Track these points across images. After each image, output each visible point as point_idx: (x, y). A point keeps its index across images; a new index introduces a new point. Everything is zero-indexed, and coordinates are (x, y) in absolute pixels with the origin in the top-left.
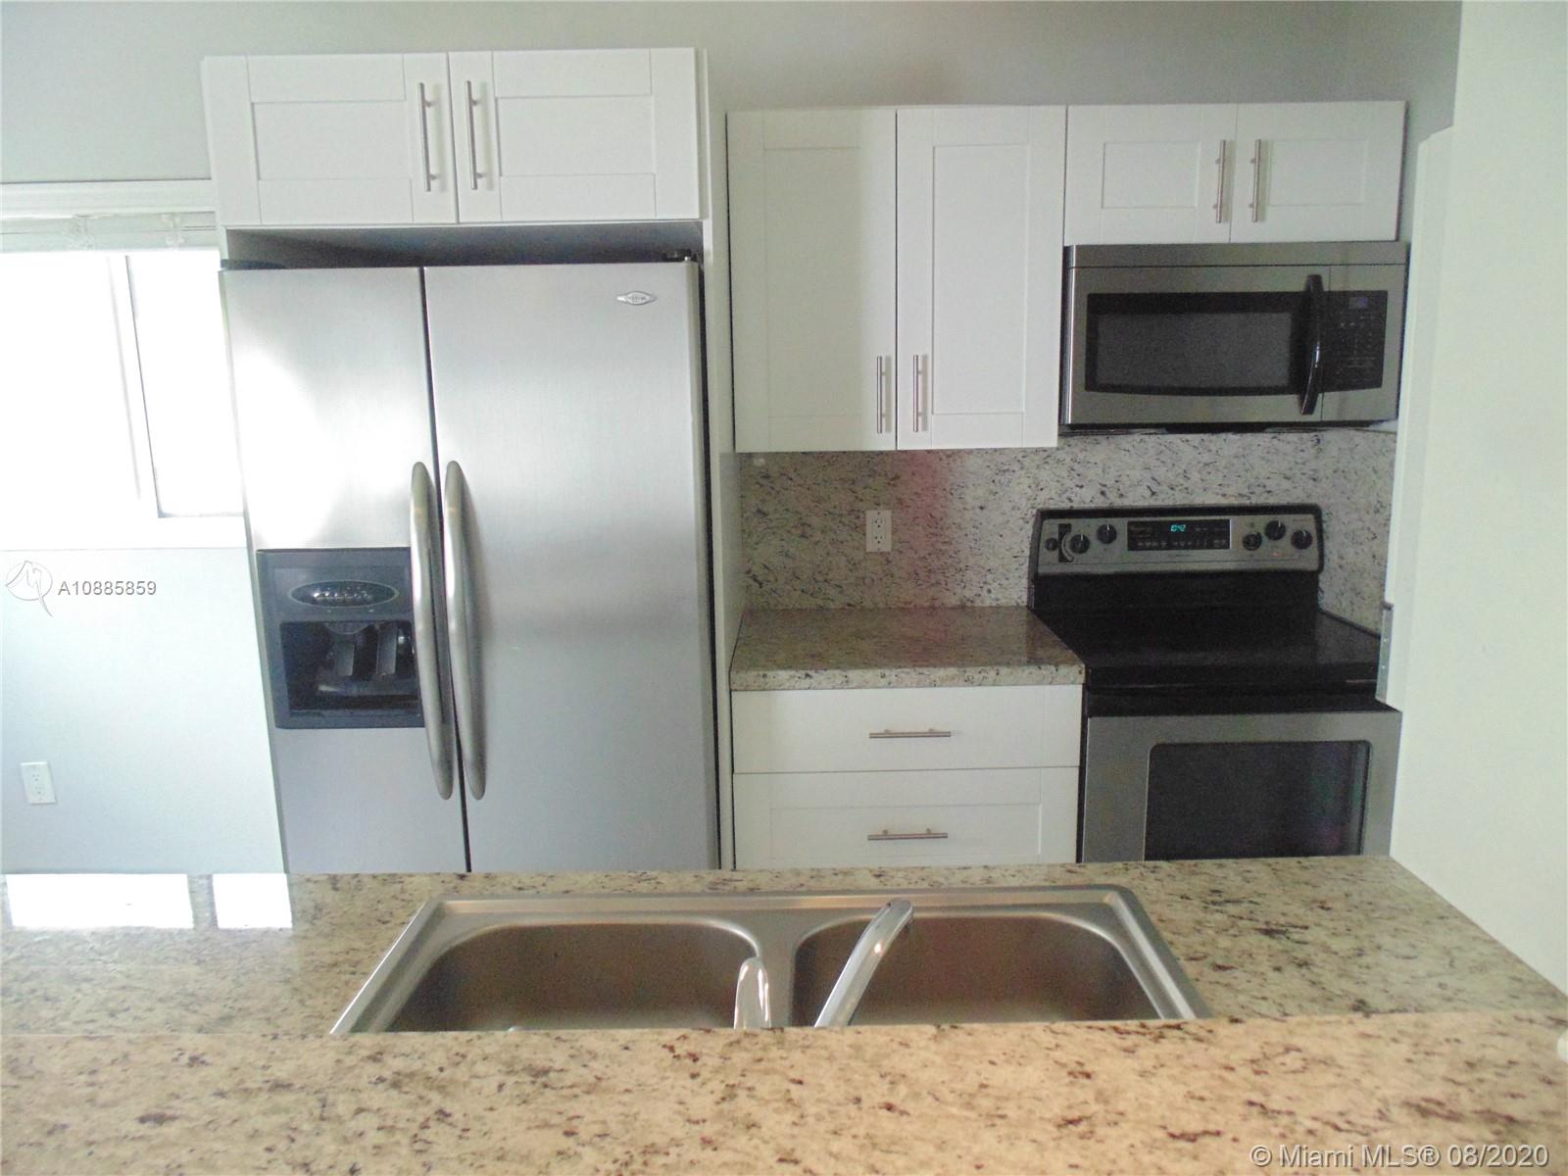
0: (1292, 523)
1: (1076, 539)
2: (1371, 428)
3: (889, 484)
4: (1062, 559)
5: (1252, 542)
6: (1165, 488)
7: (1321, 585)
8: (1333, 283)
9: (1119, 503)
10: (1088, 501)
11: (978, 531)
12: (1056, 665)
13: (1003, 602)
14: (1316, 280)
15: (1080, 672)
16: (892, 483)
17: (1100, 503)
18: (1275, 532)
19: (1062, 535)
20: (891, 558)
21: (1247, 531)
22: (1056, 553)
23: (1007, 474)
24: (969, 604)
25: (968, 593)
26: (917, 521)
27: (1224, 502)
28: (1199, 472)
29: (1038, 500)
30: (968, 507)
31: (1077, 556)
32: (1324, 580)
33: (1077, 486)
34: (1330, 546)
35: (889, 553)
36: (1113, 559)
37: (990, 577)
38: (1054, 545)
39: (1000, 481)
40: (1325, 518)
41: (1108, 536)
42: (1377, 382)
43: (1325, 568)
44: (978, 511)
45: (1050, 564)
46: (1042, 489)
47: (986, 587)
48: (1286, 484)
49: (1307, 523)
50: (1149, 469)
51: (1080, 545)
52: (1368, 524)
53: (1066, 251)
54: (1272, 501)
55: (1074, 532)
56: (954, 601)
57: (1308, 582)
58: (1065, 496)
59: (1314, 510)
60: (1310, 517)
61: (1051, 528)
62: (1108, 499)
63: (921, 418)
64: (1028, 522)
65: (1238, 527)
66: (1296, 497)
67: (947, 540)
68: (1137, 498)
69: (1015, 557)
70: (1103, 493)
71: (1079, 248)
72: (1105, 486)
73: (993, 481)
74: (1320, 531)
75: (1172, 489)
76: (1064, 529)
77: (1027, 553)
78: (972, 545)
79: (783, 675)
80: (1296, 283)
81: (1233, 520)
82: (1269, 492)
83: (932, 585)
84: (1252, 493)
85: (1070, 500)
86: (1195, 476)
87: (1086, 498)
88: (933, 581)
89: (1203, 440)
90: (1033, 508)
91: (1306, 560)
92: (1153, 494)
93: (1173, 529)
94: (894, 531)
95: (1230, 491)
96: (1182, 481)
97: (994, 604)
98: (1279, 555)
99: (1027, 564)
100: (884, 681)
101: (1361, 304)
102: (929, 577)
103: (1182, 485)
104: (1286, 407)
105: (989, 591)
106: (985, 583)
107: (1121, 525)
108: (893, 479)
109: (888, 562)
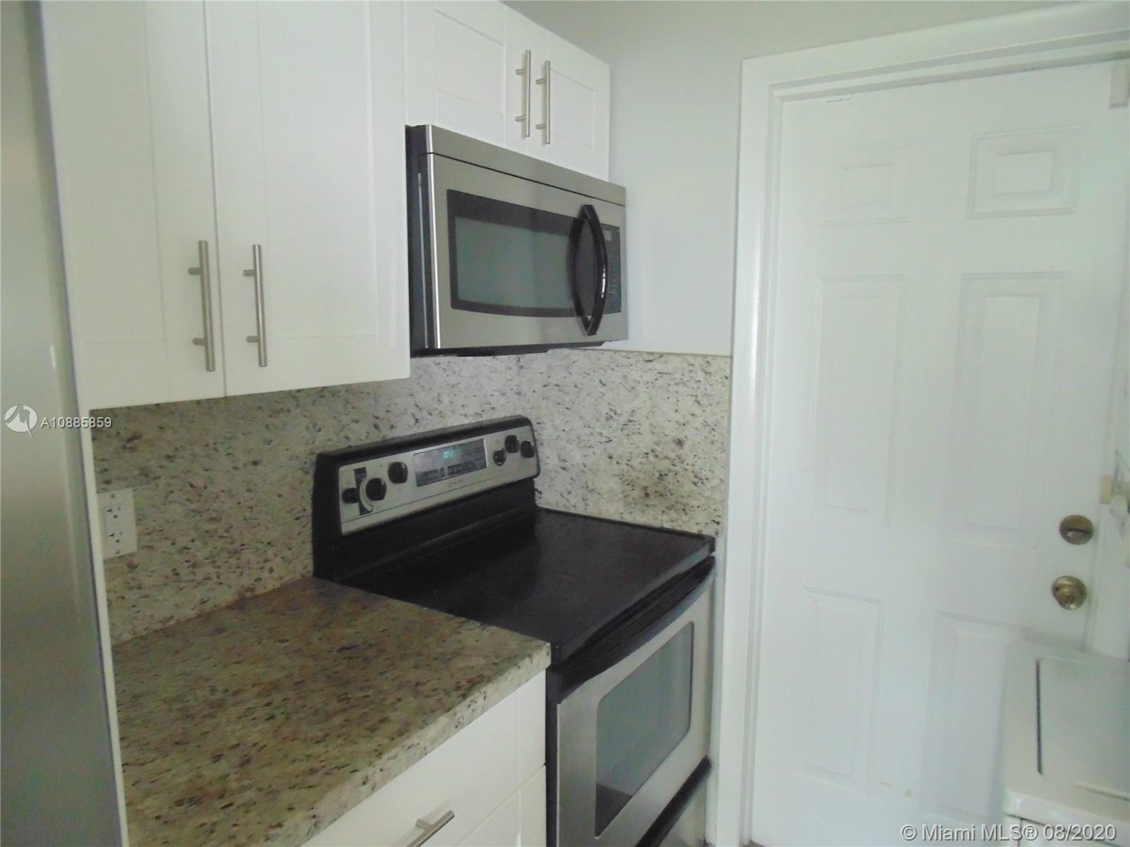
0: (519, 434)
1: (372, 483)
2: (603, 347)
3: (124, 448)
4: (363, 511)
5: (499, 458)
6: (425, 414)
7: (536, 487)
9: (390, 435)
10: (363, 437)
11: (252, 495)
12: (530, 656)
13: (287, 578)
14: (588, 210)
15: (548, 654)
16: (128, 445)
17: (375, 437)
18: (510, 444)
19: (359, 482)
20: (136, 561)
21: (495, 448)
23: (281, 415)
24: (248, 595)
25: (246, 581)
26: (171, 497)
27: (470, 422)
28: (448, 395)
29: (317, 443)
30: (240, 465)
31: (377, 504)
32: (539, 483)
33: (353, 421)
35: (132, 555)
36: (406, 499)
37: (270, 552)
39: (274, 425)
40: (536, 427)
41: (398, 473)
42: (619, 308)
43: (542, 471)
44: (250, 467)
46: (319, 430)
47: (269, 565)
48: (503, 400)
49: (527, 435)
50: (412, 395)
51: (377, 490)
52: (599, 430)
55: (370, 476)
56: (229, 596)
57: (526, 487)
58: (342, 434)
59: (522, 422)
60: (526, 429)
61: (344, 475)
62: (381, 432)
63: (261, 339)
64: (307, 473)
67: (214, 515)
68: (405, 428)
69: (297, 519)
70: (376, 426)
72: (377, 418)
73: (267, 427)
74: (534, 440)
75: (430, 414)
76: (358, 474)
77: (309, 511)
78: (248, 515)
81: (485, 439)
82: (493, 408)
83: (200, 583)
84: (483, 411)
85: (347, 438)
86: (446, 399)
88: (199, 578)
89: (449, 362)
90: (312, 454)
92: (417, 421)
93: (445, 456)
94: (139, 521)
96: (437, 406)
97: (278, 584)
98: (514, 468)
99: (310, 525)
101: (608, 237)
102: (193, 573)
103: (437, 409)
105: (271, 570)
106: (266, 561)
107: (407, 458)
108: (131, 440)
109: (132, 567)
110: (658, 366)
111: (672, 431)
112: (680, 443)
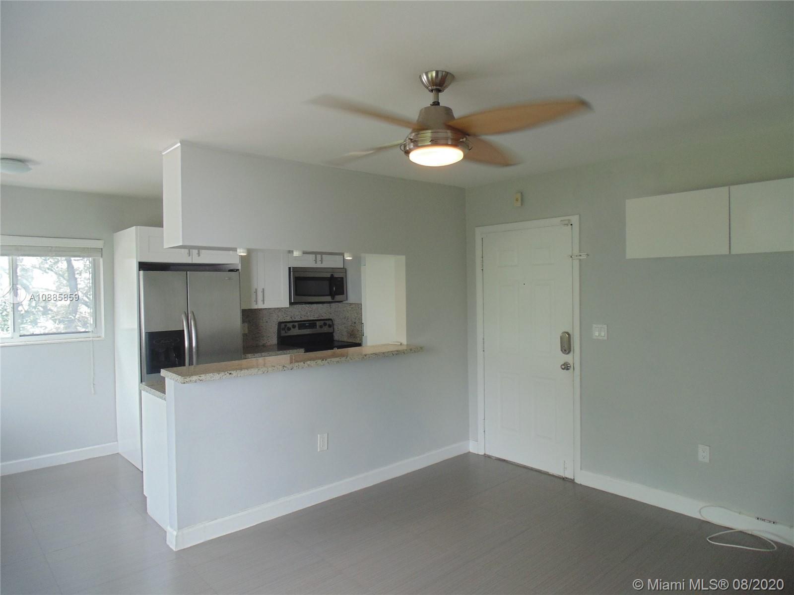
0: (328, 322)
1: (288, 327)
2: (342, 302)
3: (246, 317)
4: (286, 332)
5: (321, 327)
8: (336, 275)
9: (294, 320)
11: (266, 327)
13: (272, 344)
14: (332, 275)
16: (248, 317)
17: (291, 320)
18: (325, 324)
21: (320, 324)
22: (284, 332)
23: (272, 314)
24: (265, 345)
25: (265, 343)
26: (253, 326)
27: (314, 319)
30: (264, 322)
31: (288, 332)
32: (334, 334)
33: (286, 316)
34: (335, 327)
35: (246, 334)
36: (296, 332)
37: (269, 338)
38: (284, 329)
40: (333, 321)
41: (294, 327)
42: (343, 294)
43: (335, 331)
44: (266, 323)
45: (283, 333)
46: (279, 317)
48: (326, 315)
49: (330, 323)
50: (300, 312)
51: (289, 329)
53: (290, 268)
54: (323, 318)
55: (288, 326)
56: (261, 344)
57: (331, 335)
58: (284, 318)
59: (331, 320)
60: (330, 321)
61: (283, 325)
63: (263, 301)
64: (276, 325)
65: (318, 323)
66: (327, 317)
67: (259, 330)
68: (298, 319)
69: (274, 333)
70: (291, 318)
71: (293, 267)
72: (291, 316)
73: (269, 316)
74: (333, 324)
75: (304, 316)
76: (286, 326)
77: (277, 332)
78: (265, 331)
79: (249, 355)
80: (329, 275)
81: (317, 322)
82: (322, 316)
84: (319, 317)
86: (309, 314)
87: (288, 319)
88: (256, 340)
89: (310, 305)
90: (278, 321)
91: (330, 330)
92: (301, 317)
93: (307, 325)
94: (248, 328)
95: (316, 316)
96: (306, 315)
97: (270, 344)
98: (326, 329)
99: (277, 334)
100: (269, 355)
101: (339, 279)
104: (329, 298)
105: (269, 341)
107: (296, 324)
110: (351, 306)
111: (354, 320)
112: (355, 323)
